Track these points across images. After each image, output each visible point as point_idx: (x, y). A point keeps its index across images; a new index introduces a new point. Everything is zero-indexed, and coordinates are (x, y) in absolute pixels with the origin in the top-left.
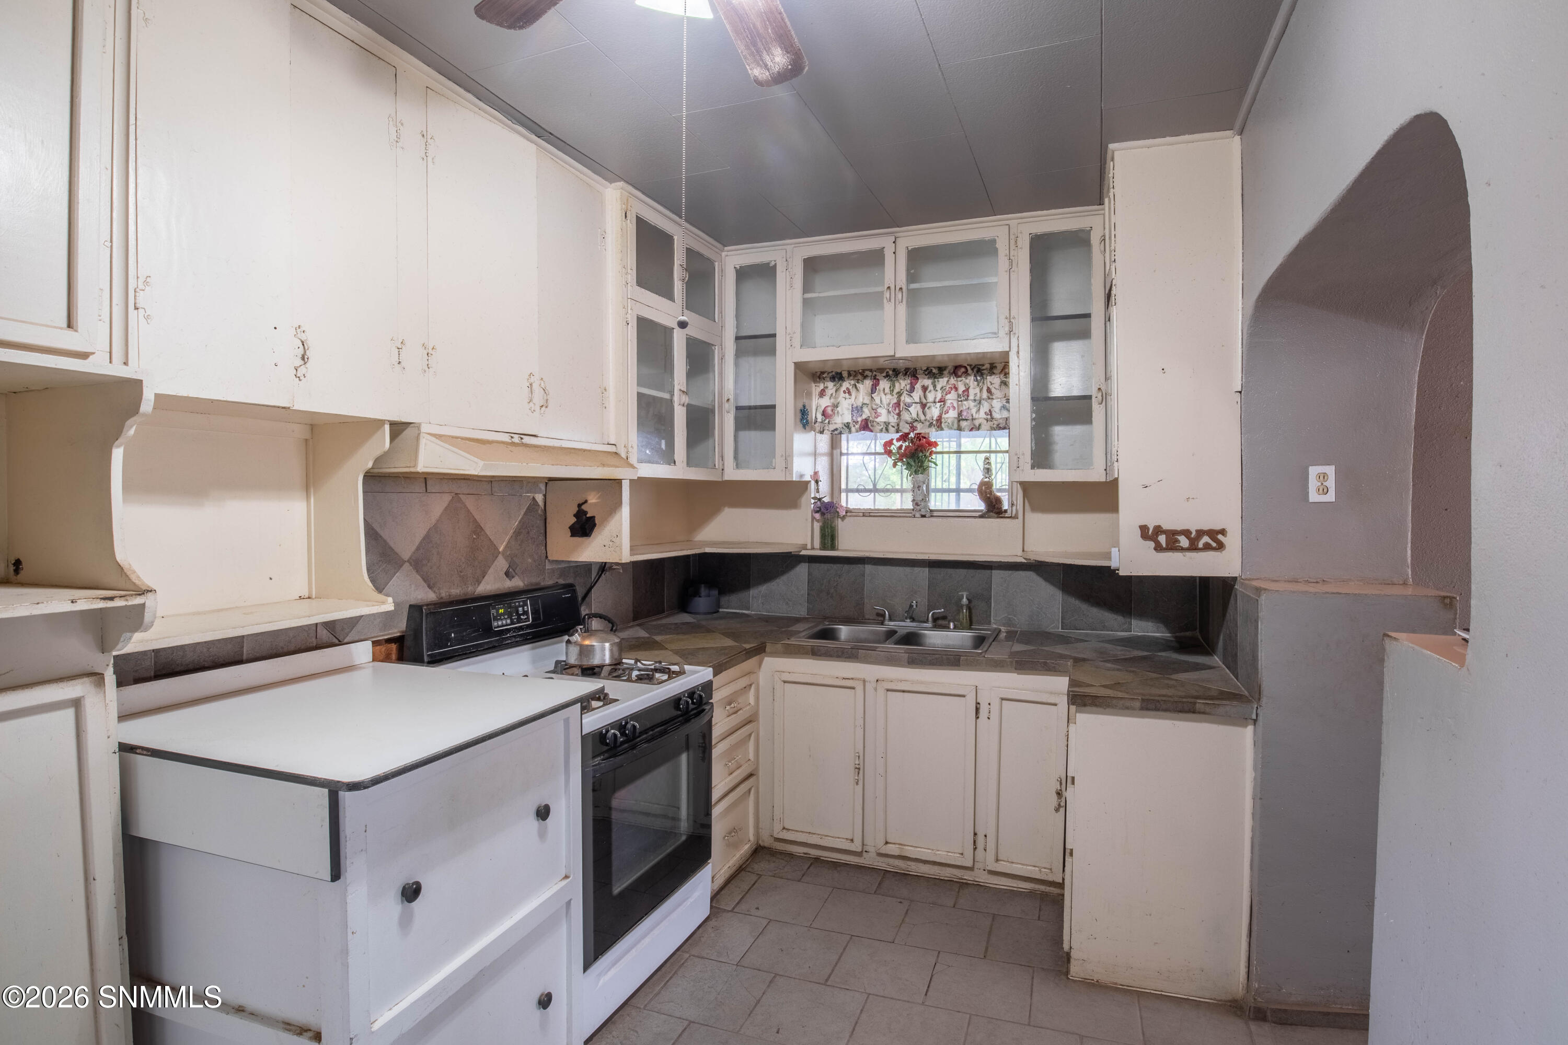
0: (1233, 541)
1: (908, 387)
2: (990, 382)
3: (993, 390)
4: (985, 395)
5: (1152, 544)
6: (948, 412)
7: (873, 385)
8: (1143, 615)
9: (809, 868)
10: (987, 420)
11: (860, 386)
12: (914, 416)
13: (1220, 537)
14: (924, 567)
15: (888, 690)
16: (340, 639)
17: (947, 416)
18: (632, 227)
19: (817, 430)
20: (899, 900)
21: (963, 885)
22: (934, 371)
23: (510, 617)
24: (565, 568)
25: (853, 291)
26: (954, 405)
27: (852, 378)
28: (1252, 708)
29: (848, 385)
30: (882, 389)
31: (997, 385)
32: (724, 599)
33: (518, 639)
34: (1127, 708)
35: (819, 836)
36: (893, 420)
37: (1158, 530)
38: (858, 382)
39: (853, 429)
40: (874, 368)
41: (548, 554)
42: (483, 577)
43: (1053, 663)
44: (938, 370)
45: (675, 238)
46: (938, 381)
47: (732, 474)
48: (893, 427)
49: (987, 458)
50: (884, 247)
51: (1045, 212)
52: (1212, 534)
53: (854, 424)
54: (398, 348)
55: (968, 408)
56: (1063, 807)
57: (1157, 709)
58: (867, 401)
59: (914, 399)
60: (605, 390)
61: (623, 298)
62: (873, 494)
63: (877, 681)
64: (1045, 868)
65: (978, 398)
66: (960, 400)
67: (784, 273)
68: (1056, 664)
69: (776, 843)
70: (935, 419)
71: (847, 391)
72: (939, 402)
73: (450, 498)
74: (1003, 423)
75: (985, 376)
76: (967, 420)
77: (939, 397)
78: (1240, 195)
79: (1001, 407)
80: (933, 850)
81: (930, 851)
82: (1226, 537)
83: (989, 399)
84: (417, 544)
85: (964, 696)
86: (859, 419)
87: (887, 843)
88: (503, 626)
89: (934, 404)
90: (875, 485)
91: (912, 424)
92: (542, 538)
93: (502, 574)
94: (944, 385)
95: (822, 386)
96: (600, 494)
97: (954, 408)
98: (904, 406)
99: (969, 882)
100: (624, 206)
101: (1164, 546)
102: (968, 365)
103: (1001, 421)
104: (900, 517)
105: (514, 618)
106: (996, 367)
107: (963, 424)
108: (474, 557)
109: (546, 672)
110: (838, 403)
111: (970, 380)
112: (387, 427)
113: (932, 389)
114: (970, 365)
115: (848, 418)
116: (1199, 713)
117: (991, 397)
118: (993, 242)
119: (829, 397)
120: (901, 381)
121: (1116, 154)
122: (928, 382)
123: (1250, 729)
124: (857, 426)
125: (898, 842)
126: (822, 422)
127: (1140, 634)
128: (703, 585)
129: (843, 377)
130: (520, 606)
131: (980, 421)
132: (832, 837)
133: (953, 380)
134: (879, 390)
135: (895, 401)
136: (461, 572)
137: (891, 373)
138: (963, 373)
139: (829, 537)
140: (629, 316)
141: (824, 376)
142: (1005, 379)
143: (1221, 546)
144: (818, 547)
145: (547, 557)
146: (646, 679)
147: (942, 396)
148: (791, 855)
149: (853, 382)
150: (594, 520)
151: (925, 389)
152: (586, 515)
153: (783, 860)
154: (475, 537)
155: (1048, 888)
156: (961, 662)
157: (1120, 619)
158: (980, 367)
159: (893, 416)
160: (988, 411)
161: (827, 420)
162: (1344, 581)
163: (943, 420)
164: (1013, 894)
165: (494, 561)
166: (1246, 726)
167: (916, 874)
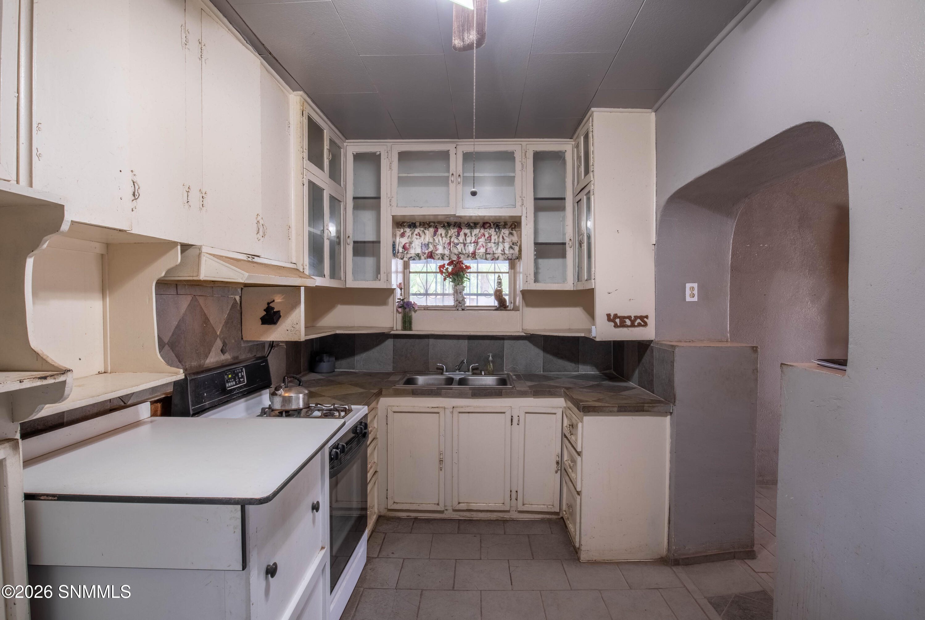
0: (651, 321)
1: (456, 233)
2: (503, 233)
3: (505, 237)
4: (501, 240)
5: (613, 324)
6: (480, 249)
7: (434, 231)
8: (585, 363)
9: (413, 524)
10: (502, 254)
11: (426, 231)
12: (460, 250)
13: (645, 319)
14: (465, 339)
15: (460, 413)
16: (125, 402)
17: (479, 251)
18: (306, 121)
19: (399, 258)
20: (473, 535)
21: (505, 521)
22: (472, 225)
23: (235, 380)
24: (251, 346)
25: (429, 174)
26: (484, 245)
27: (421, 226)
28: (671, 406)
29: (419, 231)
30: (439, 234)
31: (507, 235)
32: (338, 363)
33: (240, 395)
34: (611, 412)
35: (417, 505)
36: (447, 252)
37: (616, 316)
38: (425, 229)
39: (422, 257)
40: (436, 221)
41: (243, 337)
42: (209, 353)
43: (554, 391)
44: (474, 224)
45: (325, 131)
46: (473, 231)
47: (351, 283)
48: (447, 257)
49: (499, 276)
50: (449, 150)
51: (542, 140)
52: (642, 318)
53: (423, 254)
54: (187, 192)
55: (491, 247)
56: (559, 470)
57: (625, 411)
58: (431, 240)
59: (459, 241)
60: (290, 227)
61: (301, 167)
62: (425, 296)
63: (453, 407)
64: (550, 505)
65: (496, 241)
66: (486, 242)
67: (386, 160)
68: (555, 391)
69: (389, 512)
70: (470, 252)
71: (418, 235)
72: (473, 243)
73: (191, 298)
74: (510, 256)
75: (501, 229)
76: (489, 254)
77: (473, 239)
78: (655, 143)
79: (509, 247)
80: (486, 504)
81: (485, 504)
82: (648, 319)
83: (503, 242)
84: (172, 331)
85: (504, 413)
86: (427, 252)
87: (459, 503)
88: (231, 386)
89: (470, 244)
90: (427, 291)
91: (458, 255)
92: (239, 326)
93: (219, 351)
94: (476, 233)
95: (402, 231)
96: (284, 296)
97: (484, 247)
98: (454, 245)
99: (508, 519)
100: (301, 107)
101: (619, 325)
102: (492, 222)
103: (509, 255)
104: (446, 310)
105: (237, 380)
106: (507, 224)
107: (488, 256)
108: (204, 339)
109: (257, 416)
110: (413, 241)
111: (492, 231)
112: (179, 247)
113: (470, 235)
114: (493, 222)
115: (419, 251)
116: (646, 411)
117: (504, 241)
118: (512, 153)
119: (407, 238)
120: (451, 230)
121: (595, 114)
122: (467, 231)
123: (668, 418)
124: (425, 256)
125: (466, 502)
126: (402, 253)
127: (584, 373)
128: (325, 355)
129: (416, 226)
130: (239, 372)
131: (499, 255)
132: (425, 504)
133: (482, 231)
134: (438, 235)
135: (449, 241)
136: (197, 350)
137: (446, 224)
138: (488, 226)
139: (407, 322)
140: (304, 180)
141: (404, 224)
142: (511, 231)
143: (646, 324)
144: (400, 329)
145: (242, 339)
146: (330, 415)
147: (475, 240)
148: (399, 519)
149: (422, 229)
150: (280, 314)
151: (465, 235)
152: (273, 310)
153: (396, 522)
154: (205, 325)
155: (551, 516)
156: (503, 393)
157: (573, 365)
158: (498, 224)
159: (447, 250)
160: (502, 249)
161: (406, 251)
162: (701, 341)
163: (476, 254)
164: (533, 522)
165: (215, 342)
166: (666, 416)
167: (476, 519)
